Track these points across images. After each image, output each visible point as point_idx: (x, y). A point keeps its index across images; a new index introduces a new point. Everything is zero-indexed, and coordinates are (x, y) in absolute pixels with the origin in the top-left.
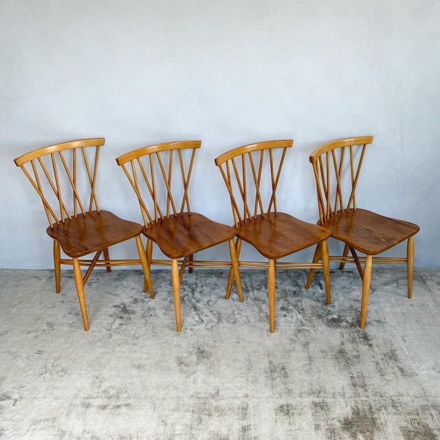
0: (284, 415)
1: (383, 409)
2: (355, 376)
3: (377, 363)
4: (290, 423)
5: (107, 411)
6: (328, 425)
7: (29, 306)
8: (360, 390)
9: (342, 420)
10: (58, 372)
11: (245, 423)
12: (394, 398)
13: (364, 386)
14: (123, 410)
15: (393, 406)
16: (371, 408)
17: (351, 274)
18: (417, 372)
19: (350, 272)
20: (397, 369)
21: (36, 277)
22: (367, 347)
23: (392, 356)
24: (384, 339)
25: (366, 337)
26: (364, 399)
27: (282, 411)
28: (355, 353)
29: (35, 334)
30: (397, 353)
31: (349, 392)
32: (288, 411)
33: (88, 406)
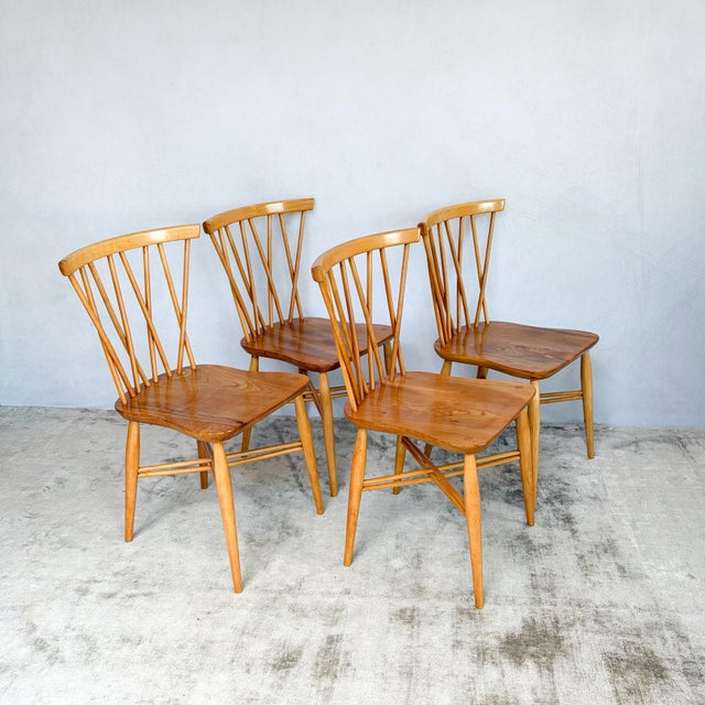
0: (405, 623)
1: (578, 626)
2: (539, 573)
3: (582, 557)
4: (411, 636)
5: (112, 601)
6: (476, 642)
7: (36, 454)
8: (544, 596)
9: (503, 636)
10: (51, 544)
11: (334, 631)
12: (600, 609)
13: (551, 589)
14: (140, 601)
15: (595, 621)
16: (557, 622)
17: (561, 432)
18: (648, 573)
19: (558, 428)
20: (613, 567)
21: (58, 418)
22: (568, 533)
23: (610, 548)
24: (599, 523)
25: (568, 519)
26: (546, 607)
27: (401, 617)
28: (544, 541)
29: (32, 492)
30: (620, 543)
31: (524, 597)
32: (412, 617)
33: (83, 592)
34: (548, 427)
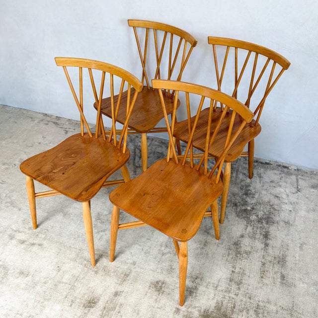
0: (156, 291)
1: (244, 313)
2: (236, 271)
3: (264, 264)
4: (156, 300)
5: (23, 246)
6: (188, 312)
7: (15, 141)
8: (234, 287)
9: (202, 311)
10: (7, 202)
11: (120, 288)
12: (261, 304)
13: (239, 283)
14: (35, 249)
15: (255, 311)
16: (234, 307)
17: (286, 170)
18: (297, 282)
19: (285, 167)
20: (279, 275)
21: (32, 118)
22: (263, 246)
23: (282, 261)
24: (282, 241)
25: (266, 236)
26: (232, 295)
27: (156, 286)
28: (248, 249)
29: (7, 166)
30: (289, 259)
31: (223, 286)
32: (161, 287)
33: (12, 237)
34: (280, 166)
